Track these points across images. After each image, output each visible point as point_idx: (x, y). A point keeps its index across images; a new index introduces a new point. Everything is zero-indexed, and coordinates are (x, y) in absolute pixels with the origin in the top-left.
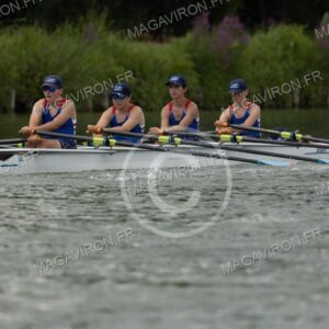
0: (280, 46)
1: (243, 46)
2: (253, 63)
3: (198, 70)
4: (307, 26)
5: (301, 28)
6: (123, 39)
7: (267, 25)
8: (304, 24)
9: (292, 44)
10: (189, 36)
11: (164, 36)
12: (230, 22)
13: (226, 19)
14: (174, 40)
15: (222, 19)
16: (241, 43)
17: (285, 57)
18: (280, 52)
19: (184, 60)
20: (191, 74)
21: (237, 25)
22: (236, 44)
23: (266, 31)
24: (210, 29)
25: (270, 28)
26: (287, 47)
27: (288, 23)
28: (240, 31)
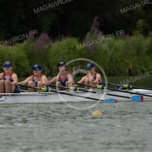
0: (67, 48)
1: (50, 47)
2: (54, 55)
3: (29, 58)
4: (79, 38)
5: (77, 39)
7: (61, 38)
8: (78, 37)
9: (72, 47)
10: (25, 43)
13: (42, 35)
16: (49, 46)
17: (69, 53)
18: (67, 50)
19: (22, 54)
20: (25, 60)
21: (47, 38)
23: (61, 41)
24: (35, 40)
25: (63, 39)
27: (71, 37)
28: (49, 40)
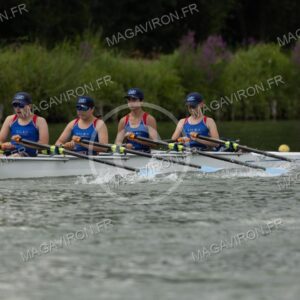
6: (115, 56)
11: (153, 54)
12: (214, 40)
14: (163, 57)
15: (206, 38)
22: (219, 61)
26: (265, 64)
